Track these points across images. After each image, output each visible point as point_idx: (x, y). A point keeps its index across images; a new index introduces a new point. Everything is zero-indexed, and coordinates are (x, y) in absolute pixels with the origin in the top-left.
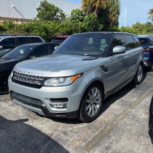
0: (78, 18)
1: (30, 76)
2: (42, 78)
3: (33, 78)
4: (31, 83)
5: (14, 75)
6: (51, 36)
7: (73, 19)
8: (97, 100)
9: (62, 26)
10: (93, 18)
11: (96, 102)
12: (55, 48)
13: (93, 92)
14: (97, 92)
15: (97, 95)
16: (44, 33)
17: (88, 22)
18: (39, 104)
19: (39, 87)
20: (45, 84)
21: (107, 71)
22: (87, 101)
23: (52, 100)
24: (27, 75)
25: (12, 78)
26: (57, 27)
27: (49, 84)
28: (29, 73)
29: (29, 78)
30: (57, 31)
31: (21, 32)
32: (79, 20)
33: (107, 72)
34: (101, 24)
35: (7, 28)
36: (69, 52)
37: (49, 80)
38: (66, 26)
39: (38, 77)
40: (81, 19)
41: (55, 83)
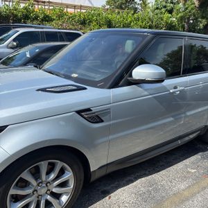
0: (165, 7)
7: (157, 8)
10: (190, 8)
17: (180, 15)
31: (73, 25)
32: (166, 10)
34: (203, 18)
35: (55, 17)
40: (169, 8)
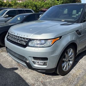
1: (18, 37)
2: (27, 39)
3: (20, 39)
4: (19, 42)
5: (8, 35)
6: (39, 10)
8: (71, 58)
9: (46, 4)
11: (70, 59)
12: (40, 16)
13: (68, 52)
14: (72, 52)
15: (71, 54)
16: (35, 8)
18: (24, 60)
19: (25, 46)
20: (29, 44)
21: (80, 34)
22: (64, 60)
23: (35, 58)
24: (16, 36)
25: (7, 38)
26: (43, 4)
27: (32, 45)
28: (18, 34)
29: (18, 38)
30: (43, 7)
31: (21, 7)
33: (80, 36)
35: (13, 5)
36: (50, 19)
37: (33, 41)
38: (48, 4)
39: (24, 38)
41: (37, 44)
